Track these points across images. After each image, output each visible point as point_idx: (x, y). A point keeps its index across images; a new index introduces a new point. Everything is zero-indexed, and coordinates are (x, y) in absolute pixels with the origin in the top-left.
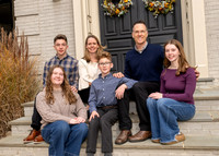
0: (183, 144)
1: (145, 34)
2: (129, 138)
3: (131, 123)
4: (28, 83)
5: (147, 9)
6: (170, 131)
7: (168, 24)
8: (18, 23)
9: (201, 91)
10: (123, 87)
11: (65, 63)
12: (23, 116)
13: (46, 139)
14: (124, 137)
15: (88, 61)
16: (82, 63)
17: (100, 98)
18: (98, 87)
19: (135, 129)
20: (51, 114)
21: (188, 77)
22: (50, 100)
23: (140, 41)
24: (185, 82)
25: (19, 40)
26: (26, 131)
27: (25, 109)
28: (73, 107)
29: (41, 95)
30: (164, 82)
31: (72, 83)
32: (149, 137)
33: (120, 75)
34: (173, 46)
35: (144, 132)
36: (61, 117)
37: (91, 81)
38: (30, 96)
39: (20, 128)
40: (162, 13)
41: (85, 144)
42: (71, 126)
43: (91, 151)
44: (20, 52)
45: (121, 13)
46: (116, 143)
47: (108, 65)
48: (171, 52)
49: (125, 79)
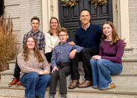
3: (79, 75)
4: (12, 48)
5: (90, 2)
10: (75, 51)
11: (37, 36)
13: (24, 84)
15: (51, 34)
16: (47, 35)
17: (59, 58)
18: (58, 51)
19: (82, 79)
23: (85, 22)
25: (7, 21)
26: (10, 79)
27: (10, 65)
28: (41, 64)
37: (53, 47)
40: (100, 5)
46: (69, 88)
47: (65, 37)
48: (106, 29)
49: (76, 46)
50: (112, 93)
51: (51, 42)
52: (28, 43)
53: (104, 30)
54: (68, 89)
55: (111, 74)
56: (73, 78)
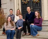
0: (38, 37)
1: (30, 9)
5: (33, 2)
7: (38, 6)
8: (2, 6)
14: (24, 34)
27: (2, 27)
30: (35, 21)
40: (37, 3)
45: (26, 3)
50: (37, 38)
52: (8, 19)
53: (35, 14)
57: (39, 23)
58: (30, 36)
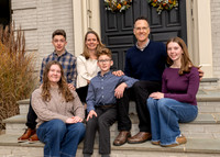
0: (184, 147)
1: (148, 31)
2: (128, 139)
3: (130, 123)
4: (24, 79)
5: (150, 5)
6: (171, 133)
7: (172, 21)
8: (15, 16)
9: (205, 91)
10: (123, 85)
11: (64, 60)
12: (18, 114)
13: (42, 138)
14: (123, 138)
15: (87, 58)
17: (98, 97)
18: (96, 86)
19: (134, 130)
20: (47, 112)
21: (191, 77)
22: (46, 97)
23: (142, 38)
24: (188, 82)
25: (16, 35)
26: (21, 130)
27: (20, 107)
28: (70, 105)
29: (37, 93)
30: (166, 82)
31: (69, 81)
32: (149, 139)
33: (120, 73)
34: (176, 44)
35: (143, 133)
36: (57, 116)
37: (90, 79)
38: (26, 93)
39: (15, 126)
40: (167, 10)
41: (82, 145)
42: (68, 125)
43: (88, 152)
44: (17, 47)
45: (123, 8)
46: (114, 144)
47: (108, 63)
48: (173, 50)
49: (126, 77)
50: (181, 151)
51: (87, 71)
53: (169, 52)
54: (112, 146)
55: (180, 122)
56: (120, 129)
57: (185, 92)
58: (148, 145)
